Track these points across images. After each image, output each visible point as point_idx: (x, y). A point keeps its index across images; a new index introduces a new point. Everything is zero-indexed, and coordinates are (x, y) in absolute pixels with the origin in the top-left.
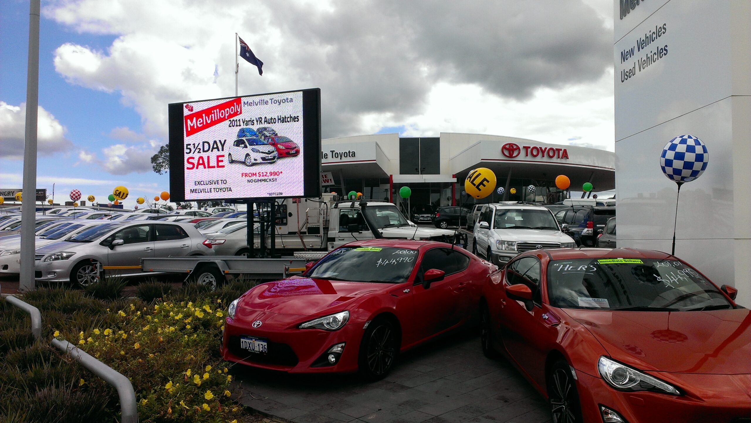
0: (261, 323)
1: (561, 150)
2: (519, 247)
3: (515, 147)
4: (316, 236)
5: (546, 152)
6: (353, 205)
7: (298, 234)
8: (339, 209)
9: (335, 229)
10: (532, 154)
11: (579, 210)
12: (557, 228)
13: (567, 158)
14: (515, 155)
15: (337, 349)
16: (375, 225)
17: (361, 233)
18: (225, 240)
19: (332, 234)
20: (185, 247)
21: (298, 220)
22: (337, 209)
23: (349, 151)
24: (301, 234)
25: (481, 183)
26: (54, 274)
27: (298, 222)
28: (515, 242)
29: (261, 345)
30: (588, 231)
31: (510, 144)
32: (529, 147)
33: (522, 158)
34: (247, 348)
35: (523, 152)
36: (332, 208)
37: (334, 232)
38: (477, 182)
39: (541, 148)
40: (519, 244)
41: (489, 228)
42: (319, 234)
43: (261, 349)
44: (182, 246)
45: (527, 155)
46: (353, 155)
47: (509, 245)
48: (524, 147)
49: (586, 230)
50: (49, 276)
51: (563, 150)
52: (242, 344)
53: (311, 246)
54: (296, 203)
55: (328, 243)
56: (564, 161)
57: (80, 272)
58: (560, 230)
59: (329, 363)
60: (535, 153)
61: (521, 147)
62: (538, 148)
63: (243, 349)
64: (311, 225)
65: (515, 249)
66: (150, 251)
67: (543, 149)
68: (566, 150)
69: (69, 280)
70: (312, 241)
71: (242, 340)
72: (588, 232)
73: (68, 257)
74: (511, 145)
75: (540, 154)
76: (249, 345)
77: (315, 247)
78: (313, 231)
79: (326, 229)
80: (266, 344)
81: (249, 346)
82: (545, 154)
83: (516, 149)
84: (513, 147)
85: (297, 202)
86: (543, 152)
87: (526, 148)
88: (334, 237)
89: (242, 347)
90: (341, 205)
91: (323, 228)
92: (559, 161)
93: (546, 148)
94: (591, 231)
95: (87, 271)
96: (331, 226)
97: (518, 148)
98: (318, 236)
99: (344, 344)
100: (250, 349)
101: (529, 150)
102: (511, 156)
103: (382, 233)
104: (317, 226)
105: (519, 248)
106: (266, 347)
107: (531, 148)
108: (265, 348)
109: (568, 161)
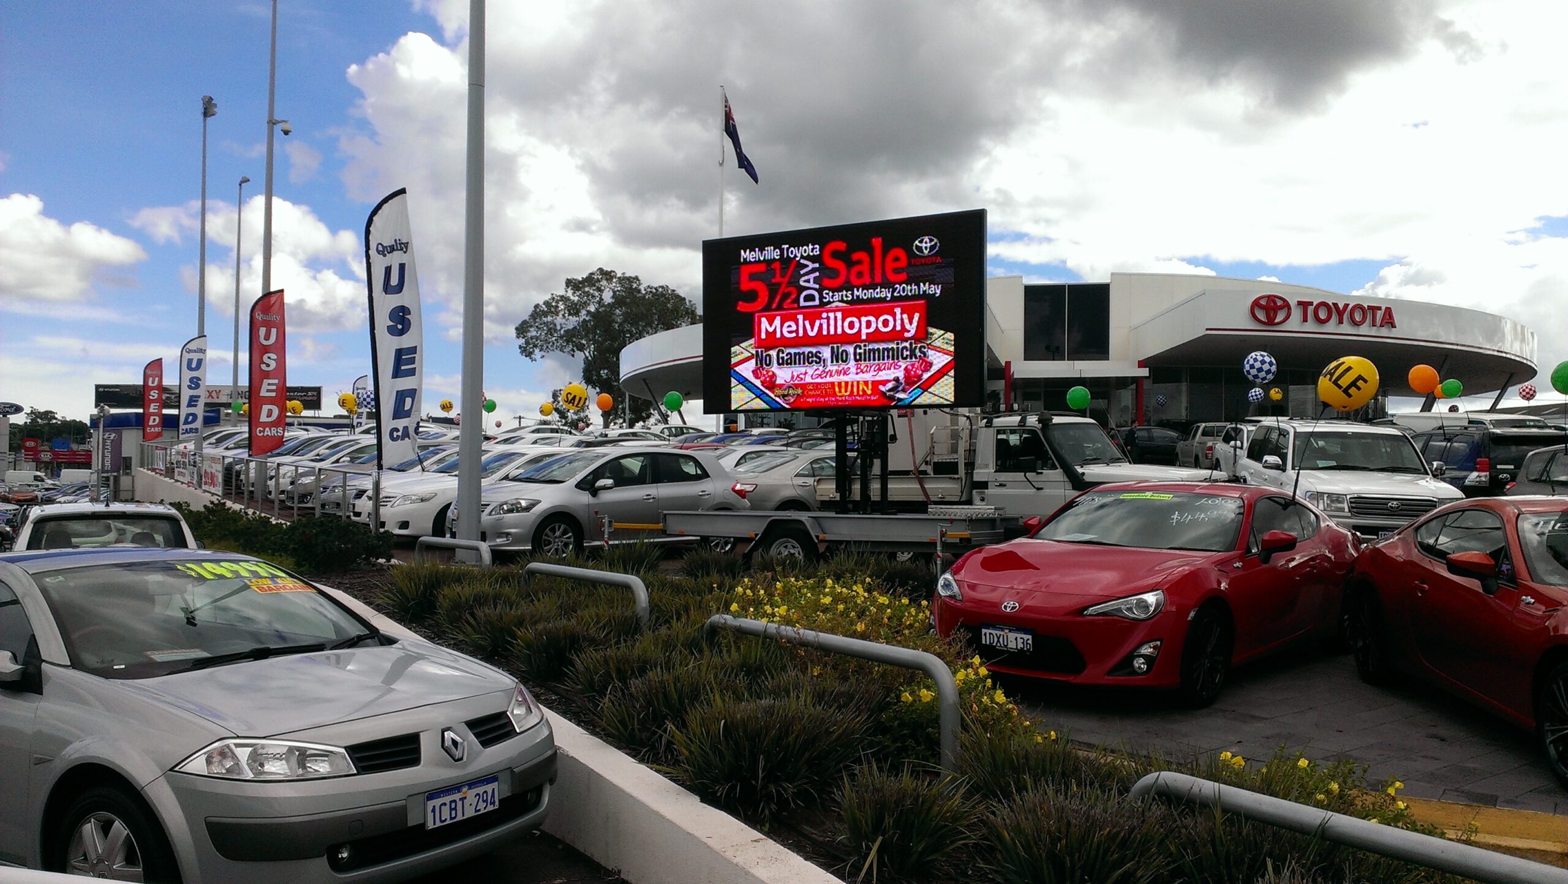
0: (1017, 605)
1: (1379, 308)
2: (1353, 505)
3: (1279, 303)
4: (950, 478)
5: (1346, 313)
6: (1023, 421)
7: (914, 474)
8: (996, 429)
9: (987, 466)
10: (1315, 317)
11: (1458, 435)
12: (1423, 470)
13: (1393, 326)
14: (1278, 320)
15: (1147, 650)
16: (1068, 458)
17: (1042, 473)
18: (757, 485)
19: (979, 475)
20: (705, 495)
21: (913, 449)
22: (992, 429)
24: (920, 474)
25: (1354, 384)
26: (507, 537)
27: (913, 453)
28: (1346, 495)
29: (1021, 638)
30: (1479, 476)
31: (1269, 297)
32: (1311, 303)
33: (1294, 326)
34: (995, 644)
35: (1296, 314)
36: (980, 427)
37: (985, 471)
38: (1345, 382)
39: (1335, 305)
40: (1353, 500)
41: (1282, 468)
42: (958, 474)
43: (1020, 646)
44: (700, 494)
45: (1305, 320)
47: (1332, 501)
48: (1300, 303)
49: (1475, 474)
50: (498, 540)
51: (1383, 308)
52: (983, 637)
53: (940, 496)
54: (906, 416)
55: (974, 492)
56: (1384, 332)
57: (546, 535)
58: (1428, 474)
59: (1134, 672)
60: (1322, 315)
61: (1293, 303)
62: (1331, 304)
63: (986, 644)
64: (940, 457)
65: (1344, 509)
66: (651, 500)
67: (1341, 306)
68: (1390, 308)
69: (530, 548)
70: (939, 487)
71: (984, 631)
72: (1478, 479)
73: (528, 509)
74: (1271, 298)
75: (1334, 318)
76: (998, 638)
77: (948, 499)
78: (945, 469)
79: (970, 466)
80: (1030, 637)
81: (998, 641)
82: (1346, 317)
83: (1281, 308)
84: (1275, 303)
85: (909, 416)
86: (1340, 314)
87: (1304, 305)
88: (986, 480)
89: (984, 642)
90: (999, 422)
91: (965, 463)
92: (1374, 331)
93: (1346, 306)
94: (1486, 476)
95: (558, 534)
96: (979, 461)
97: (1286, 305)
98: (954, 478)
99: (1159, 643)
100: (999, 645)
101: (1311, 309)
102: (1271, 322)
103: (1083, 474)
104: (953, 460)
105: (1352, 507)
106: (1030, 642)
107: (1315, 304)
108: (1027, 644)
109: (1394, 333)
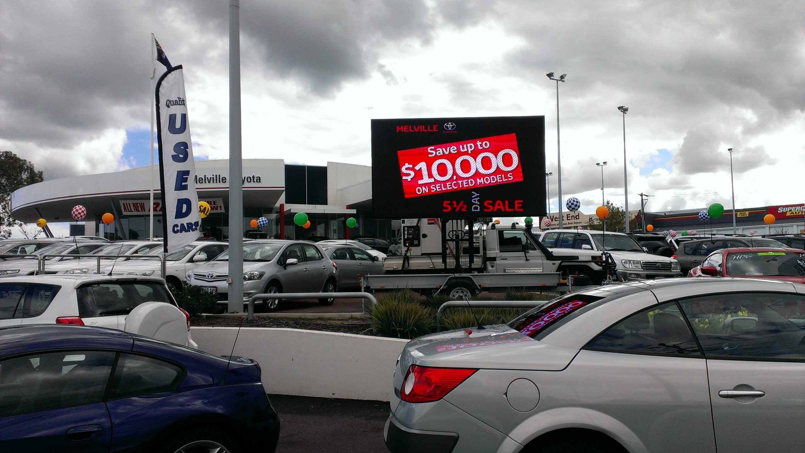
6: (514, 226)
8: (498, 230)
12: (643, 251)
19: (491, 254)
23: (253, 176)
28: (640, 261)
37: (494, 251)
40: (644, 263)
42: (479, 253)
46: (258, 181)
65: (639, 267)
73: (259, 278)
79: (485, 249)
88: (495, 256)
96: (490, 246)
103: (552, 252)
